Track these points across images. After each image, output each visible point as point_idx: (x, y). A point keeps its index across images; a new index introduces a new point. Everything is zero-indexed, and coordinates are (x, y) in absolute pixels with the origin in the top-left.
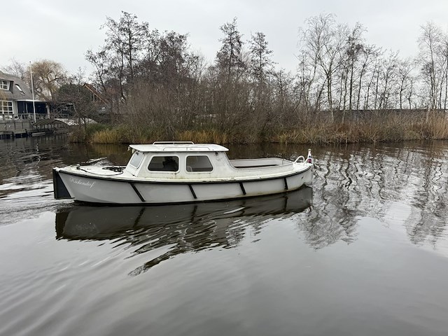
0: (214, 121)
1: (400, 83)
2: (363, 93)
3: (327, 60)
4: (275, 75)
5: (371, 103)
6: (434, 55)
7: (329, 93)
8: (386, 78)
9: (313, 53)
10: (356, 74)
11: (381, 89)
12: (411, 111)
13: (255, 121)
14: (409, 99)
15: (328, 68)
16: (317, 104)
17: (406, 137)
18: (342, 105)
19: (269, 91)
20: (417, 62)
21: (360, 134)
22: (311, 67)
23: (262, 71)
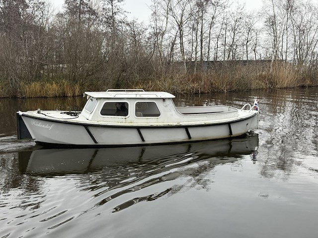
0: (66, 72)
1: (246, 34)
2: (213, 44)
3: (178, 11)
4: (128, 24)
5: (221, 54)
6: (276, 8)
7: (182, 44)
8: (234, 30)
9: (164, 4)
10: (206, 26)
11: (229, 40)
12: (257, 61)
13: (109, 72)
14: (254, 50)
15: (180, 19)
16: (171, 55)
17: (253, 87)
18: (194, 56)
19: (122, 41)
20: (260, 15)
21: (212, 84)
22: (163, 18)
23: (114, 20)
